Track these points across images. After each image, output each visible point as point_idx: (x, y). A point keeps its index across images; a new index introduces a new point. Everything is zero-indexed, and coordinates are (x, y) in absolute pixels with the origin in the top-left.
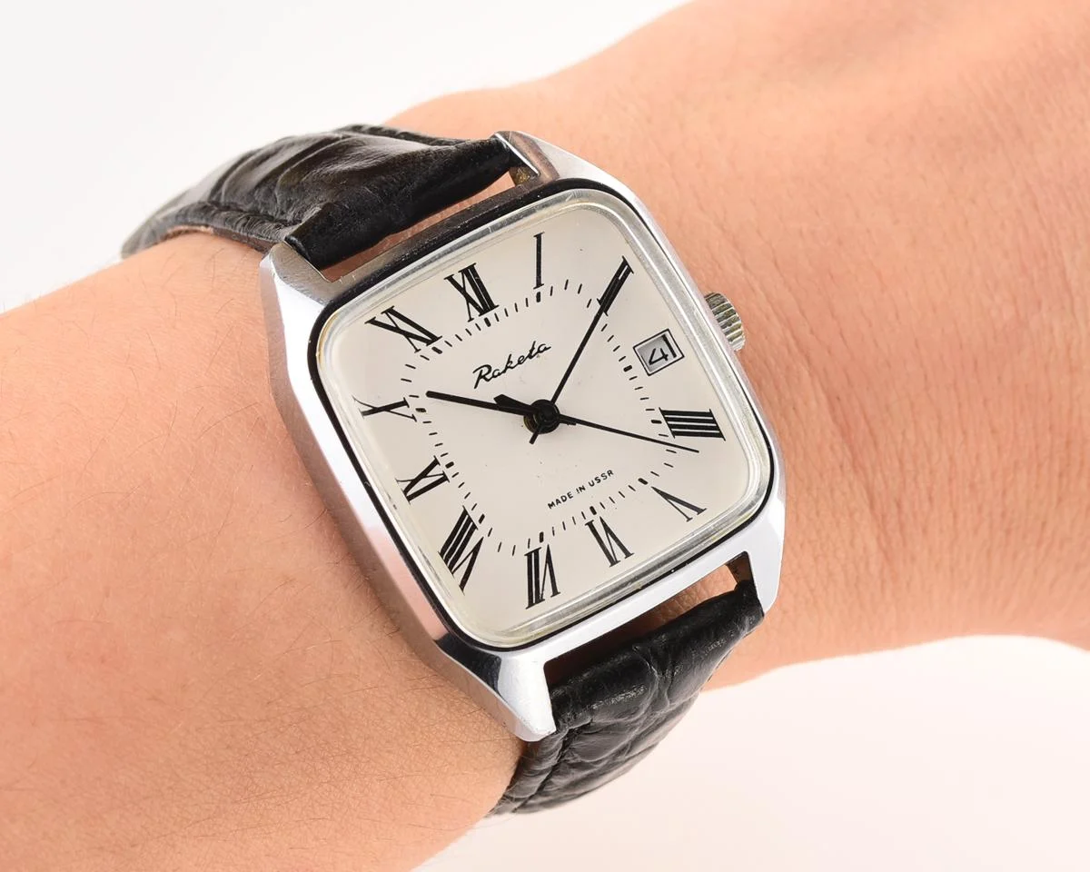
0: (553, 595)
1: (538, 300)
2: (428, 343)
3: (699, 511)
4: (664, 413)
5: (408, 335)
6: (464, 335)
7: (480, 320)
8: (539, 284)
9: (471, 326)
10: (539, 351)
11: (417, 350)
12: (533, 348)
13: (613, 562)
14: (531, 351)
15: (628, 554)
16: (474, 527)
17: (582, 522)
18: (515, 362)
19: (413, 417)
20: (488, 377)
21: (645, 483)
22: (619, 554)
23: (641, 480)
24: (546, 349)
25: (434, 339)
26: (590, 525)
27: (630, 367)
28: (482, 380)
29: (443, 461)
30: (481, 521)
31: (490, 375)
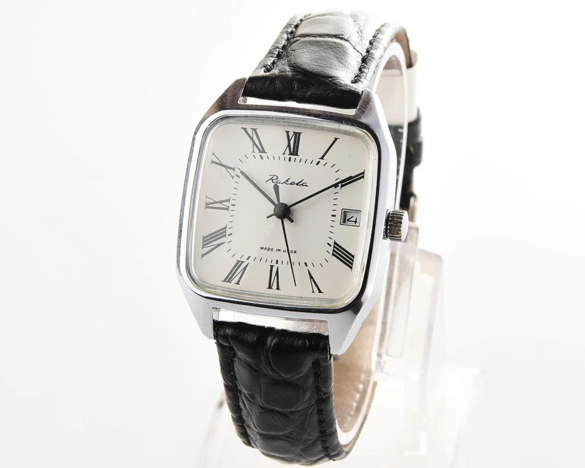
0: (236, 284)
1: (317, 164)
2: (260, 152)
3: (320, 292)
4: (335, 243)
5: (254, 143)
6: (277, 158)
7: (287, 156)
8: (322, 158)
9: (282, 157)
10: (302, 185)
11: (253, 152)
12: (301, 182)
13: (270, 287)
14: (299, 182)
15: (278, 288)
16: (225, 236)
17: (269, 263)
18: (289, 182)
19: (233, 177)
20: (274, 181)
21: (306, 265)
22: (275, 286)
23: (306, 264)
24: (306, 185)
25: (264, 152)
26: (272, 267)
27: (335, 216)
28: (271, 181)
29: (232, 202)
30: (229, 235)
31: (276, 181)
